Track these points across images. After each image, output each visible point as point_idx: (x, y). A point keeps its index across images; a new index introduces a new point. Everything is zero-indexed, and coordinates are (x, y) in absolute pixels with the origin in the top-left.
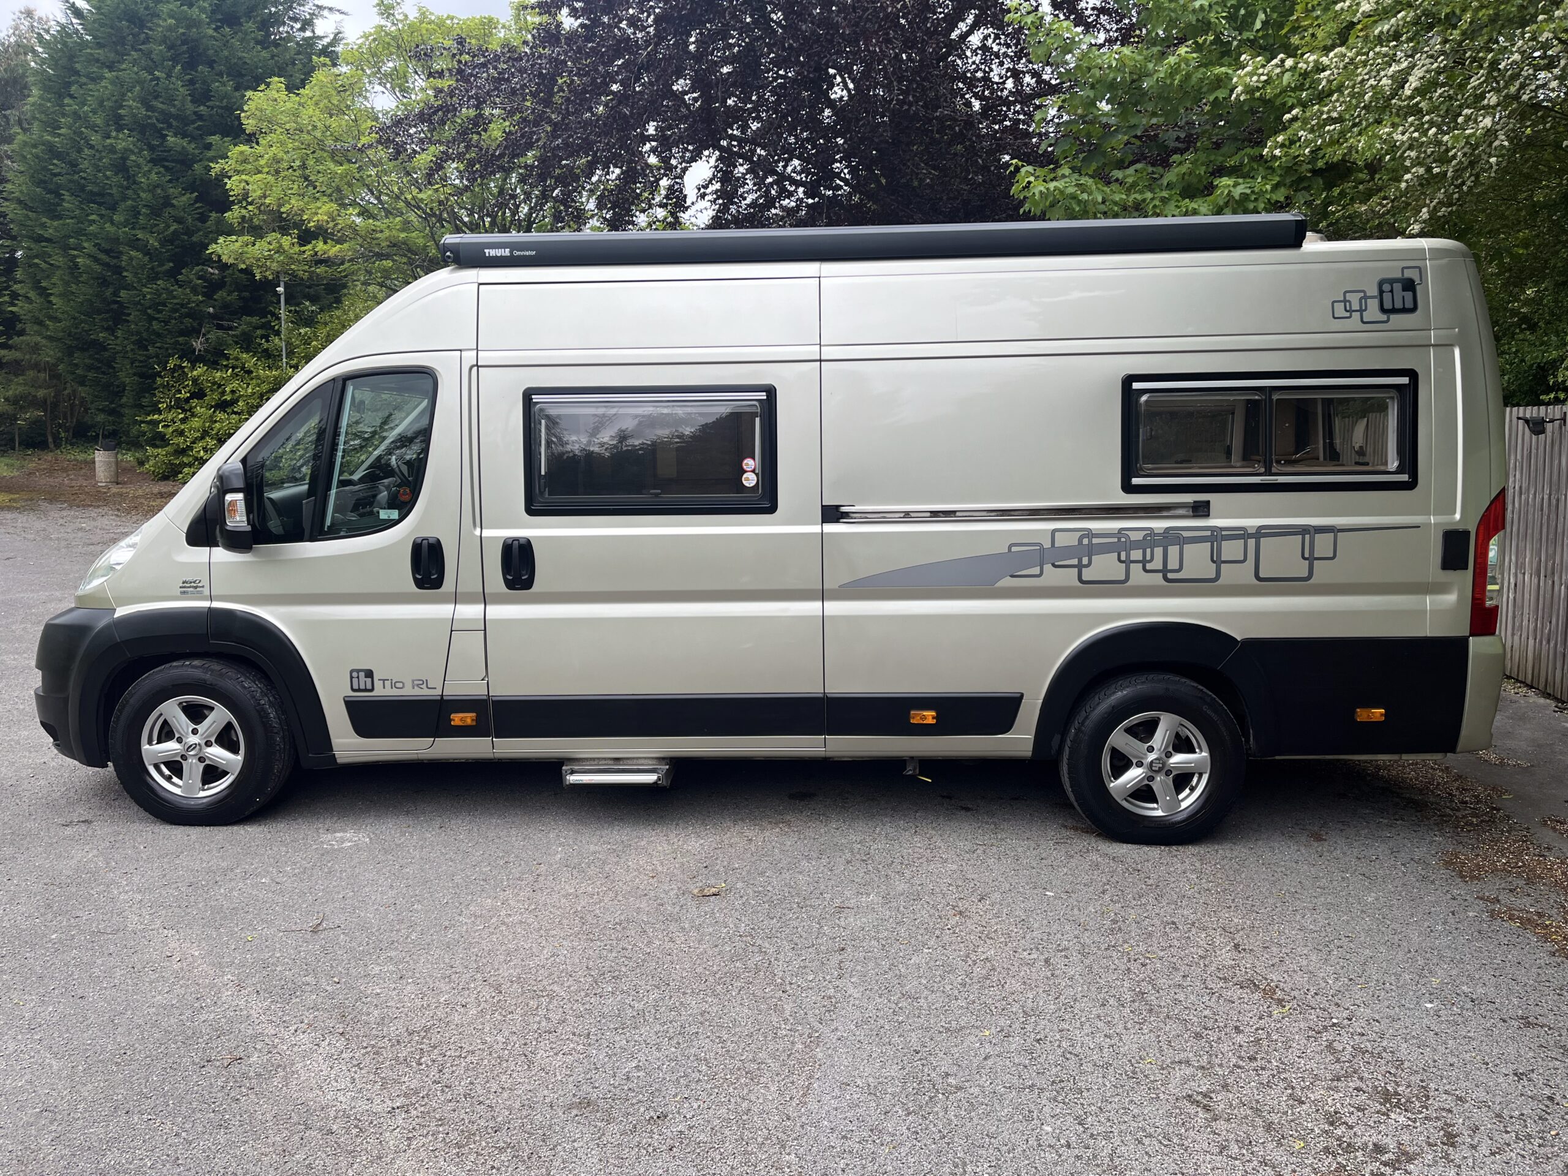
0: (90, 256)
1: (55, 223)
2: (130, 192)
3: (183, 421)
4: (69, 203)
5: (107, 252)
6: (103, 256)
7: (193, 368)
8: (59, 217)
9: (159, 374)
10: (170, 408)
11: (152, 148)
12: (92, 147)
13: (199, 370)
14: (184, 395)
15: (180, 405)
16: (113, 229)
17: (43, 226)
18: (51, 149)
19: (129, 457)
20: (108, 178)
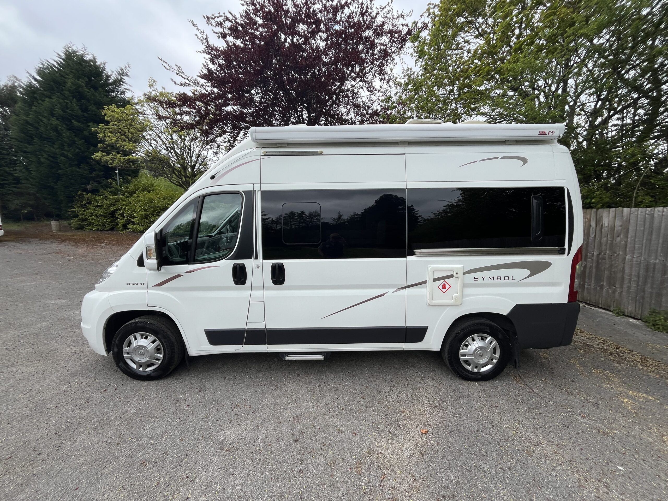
0: (46, 158)
1: (31, 146)
2: (60, 139)
3: (84, 211)
4: (36, 140)
5: (52, 157)
6: (50, 158)
7: (87, 194)
8: (32, 145)
9: (74, 197)
10: (79, 207)
11: (67, 125)
12: (43, 123)
13: (89, 194)
14: (84, 203)
15: (83, 206)
16: (54, 150)
17: (26, 147)
18: (27, 123)
19: (65, 223)
20: (50, 133)
